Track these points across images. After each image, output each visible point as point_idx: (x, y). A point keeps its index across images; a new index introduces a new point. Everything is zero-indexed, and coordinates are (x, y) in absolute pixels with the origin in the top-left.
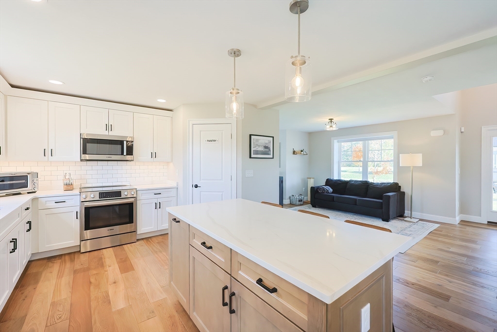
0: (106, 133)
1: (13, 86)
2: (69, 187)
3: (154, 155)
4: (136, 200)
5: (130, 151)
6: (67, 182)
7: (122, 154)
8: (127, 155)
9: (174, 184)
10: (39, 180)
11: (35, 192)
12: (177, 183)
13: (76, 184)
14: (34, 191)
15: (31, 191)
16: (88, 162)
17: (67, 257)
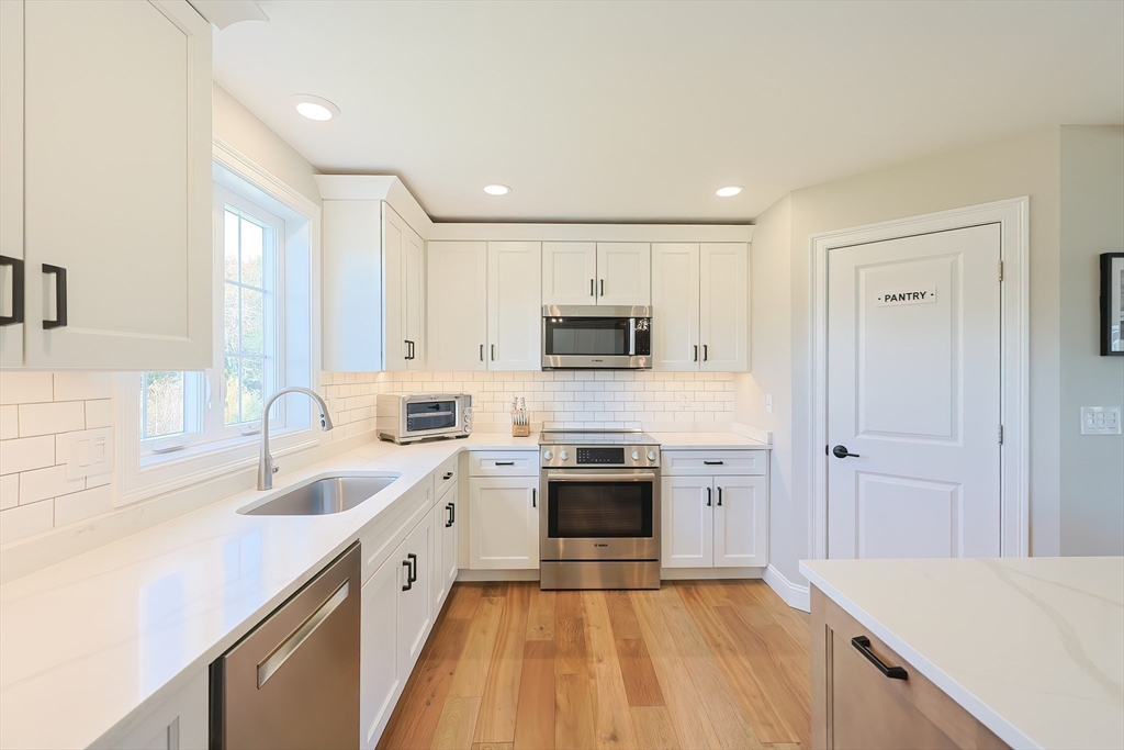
0: (591, 301)
1: (435, 220)
2: (522, 429)
3: (701, 353)
4: (659, 476)
5: (644, 345)
6: (518, 417)
7: (626, 352)
8: (636, 354)
9: (760, 439)
10: (473, 409)
11: (466, 436)
12: (771, 435)
13: (535, 423)
14: (465, 433)
15: (460, 434)
16: (558, 373)
17: (516, 593)
